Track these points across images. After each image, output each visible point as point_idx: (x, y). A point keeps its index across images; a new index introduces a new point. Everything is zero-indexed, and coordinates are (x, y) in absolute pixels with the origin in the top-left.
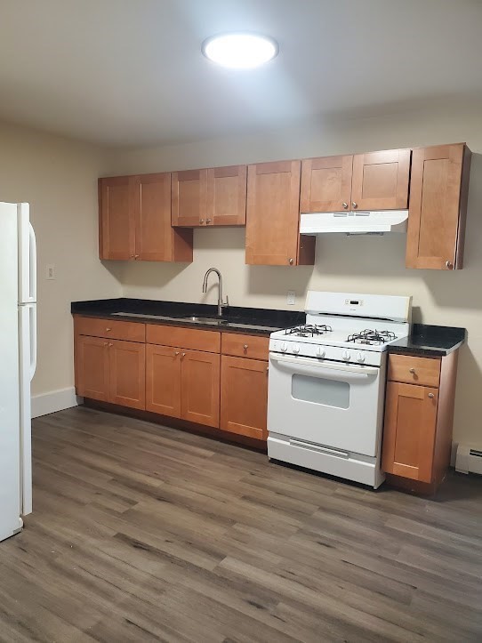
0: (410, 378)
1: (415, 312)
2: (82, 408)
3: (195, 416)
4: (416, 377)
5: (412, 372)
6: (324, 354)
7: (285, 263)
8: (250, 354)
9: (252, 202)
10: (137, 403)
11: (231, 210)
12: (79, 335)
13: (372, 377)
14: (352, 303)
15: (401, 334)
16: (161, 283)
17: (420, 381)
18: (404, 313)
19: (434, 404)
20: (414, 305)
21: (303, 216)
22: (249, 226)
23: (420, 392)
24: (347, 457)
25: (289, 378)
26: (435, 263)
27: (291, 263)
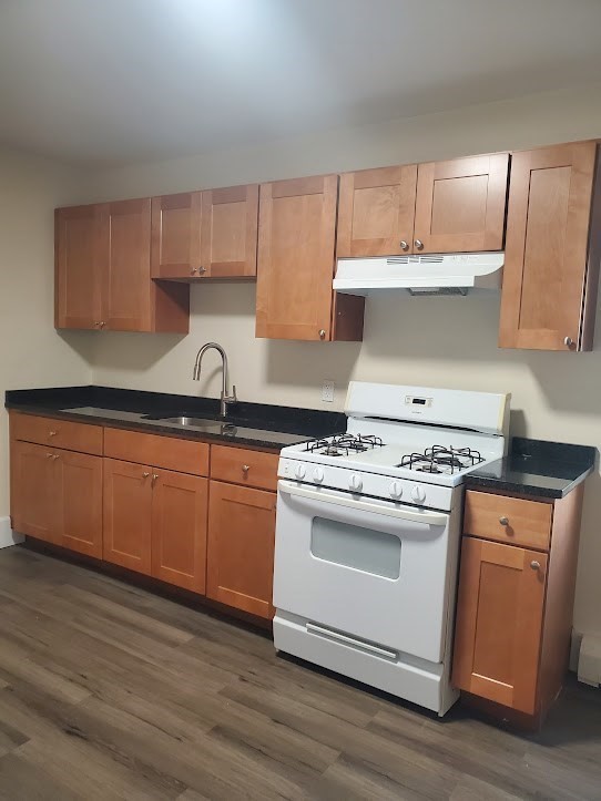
0: (500, 533)
1: (515, 419)
2: (20, 549)
3: (171, 574)
4: (510, 532)
5: (504, 523)
6: (361, 486)
7: (313, 336)
8: (252, 479)
9: (265, 242)
10: (90, 547)
11: (236, 255)
12: (16, 440)
13: (436, 529)
14: (416, 401)
16: (145, 364)
17: (517, 539)
19: (541, 579)
20: (514, 406)
21: (341, 264)
22: (260, 279)
23: (518, 558)
24: (396, 660)
25: (309, 523)
26: (545, 340)
27: (323, 337)
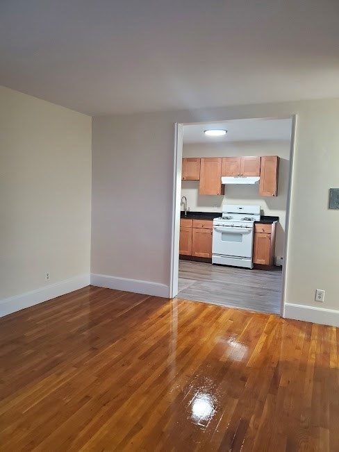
0: (262, 231)
1: (262, 211)
4: (264, 231)
5: (263, 229)
7: (215, 194)
8: (205, 227)
13: (250, 231)
14: (240, 209)
15: (258, 219)
18: (259, 212)
19: (270, 240)
20: (262, 209)
21: (223, 177)
22: (201, 180)
23: (265, 236)
24: (241, 259)
25: (221, 234)
26: (268, 194)
